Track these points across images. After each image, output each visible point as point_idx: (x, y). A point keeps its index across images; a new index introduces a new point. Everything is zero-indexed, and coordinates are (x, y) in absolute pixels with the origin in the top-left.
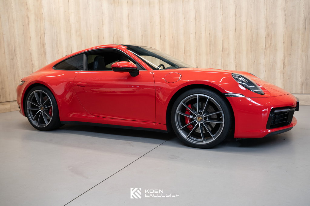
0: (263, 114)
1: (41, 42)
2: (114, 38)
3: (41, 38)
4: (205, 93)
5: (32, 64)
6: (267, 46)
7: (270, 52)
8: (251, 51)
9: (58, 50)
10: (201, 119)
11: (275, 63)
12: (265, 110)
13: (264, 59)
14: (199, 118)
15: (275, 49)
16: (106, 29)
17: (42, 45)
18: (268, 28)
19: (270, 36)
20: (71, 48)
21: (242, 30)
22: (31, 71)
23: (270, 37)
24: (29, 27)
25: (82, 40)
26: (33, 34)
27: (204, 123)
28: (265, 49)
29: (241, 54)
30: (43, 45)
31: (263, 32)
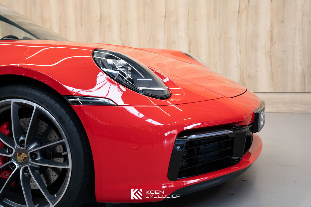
0: (165, 142)
4: (26, 95)
10: (25, 158)
12: (169, 133)
14: (21, 154)
27: (30, 166)
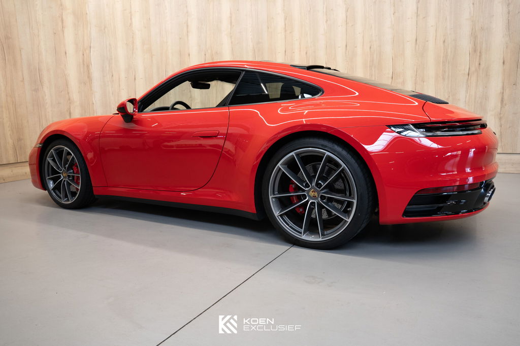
1: (84, 61)
2: (207, 55)
3: (83, 55)
5: (69, 99)
6: (473, 69)
7: (477, 80)
8: (444, 79)
9: (112, 76)
11: (486, 99)
13: (467, 92)
15: (487, 75)
16: (193, 40)
17: (86, 66)
18: (475, 37)
19: (477, 51)
20: (134, 73)
21: (427, 41)
22: (67, 110)
23: (478, 54)
24: (64, 36)
25: (152, 57)
26: (70, 48)
28: (469, 75)
29: (425, 83)
30: (88, 66)
31: (465, 44)
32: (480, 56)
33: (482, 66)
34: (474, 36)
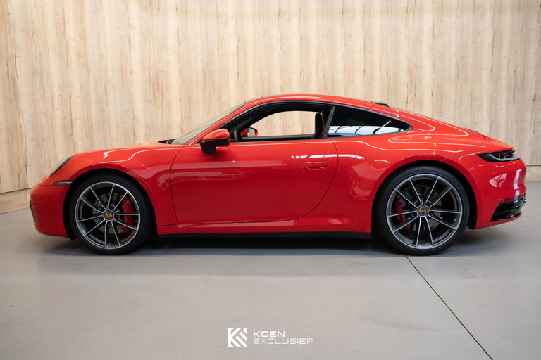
32: (415, 88)
33: (417, 96)
34: (410, 72)
